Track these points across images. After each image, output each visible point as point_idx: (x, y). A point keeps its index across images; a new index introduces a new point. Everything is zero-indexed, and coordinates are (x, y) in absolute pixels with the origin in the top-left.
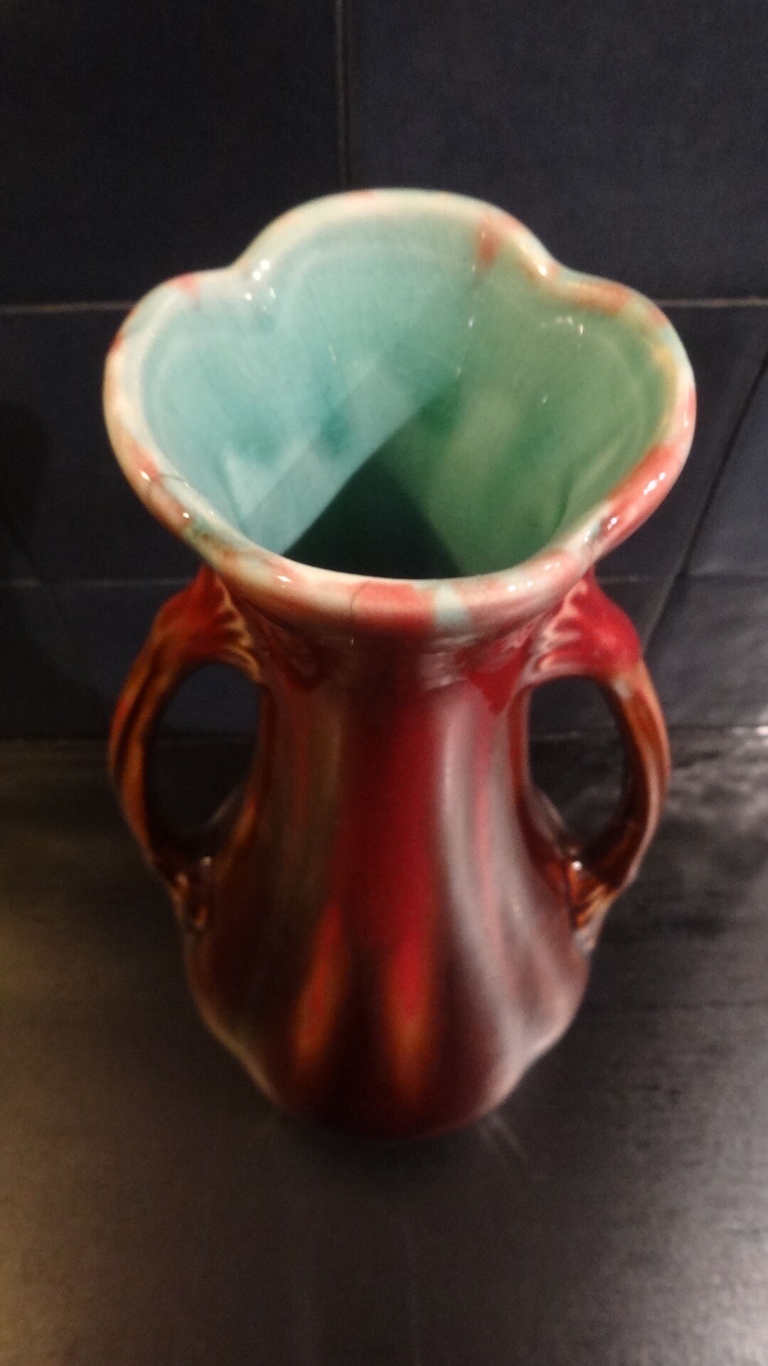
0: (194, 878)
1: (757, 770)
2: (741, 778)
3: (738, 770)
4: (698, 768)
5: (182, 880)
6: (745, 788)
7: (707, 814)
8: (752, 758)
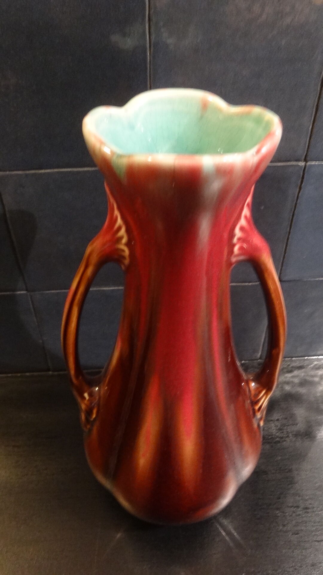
0: (90, 395)
1: (320, 372)
2: (315, 376)
3: (313, 373)
4: (296, 373)
5: (86, 395)
6: (317, 379)
7: (302, 390)
8: (318, 368)
